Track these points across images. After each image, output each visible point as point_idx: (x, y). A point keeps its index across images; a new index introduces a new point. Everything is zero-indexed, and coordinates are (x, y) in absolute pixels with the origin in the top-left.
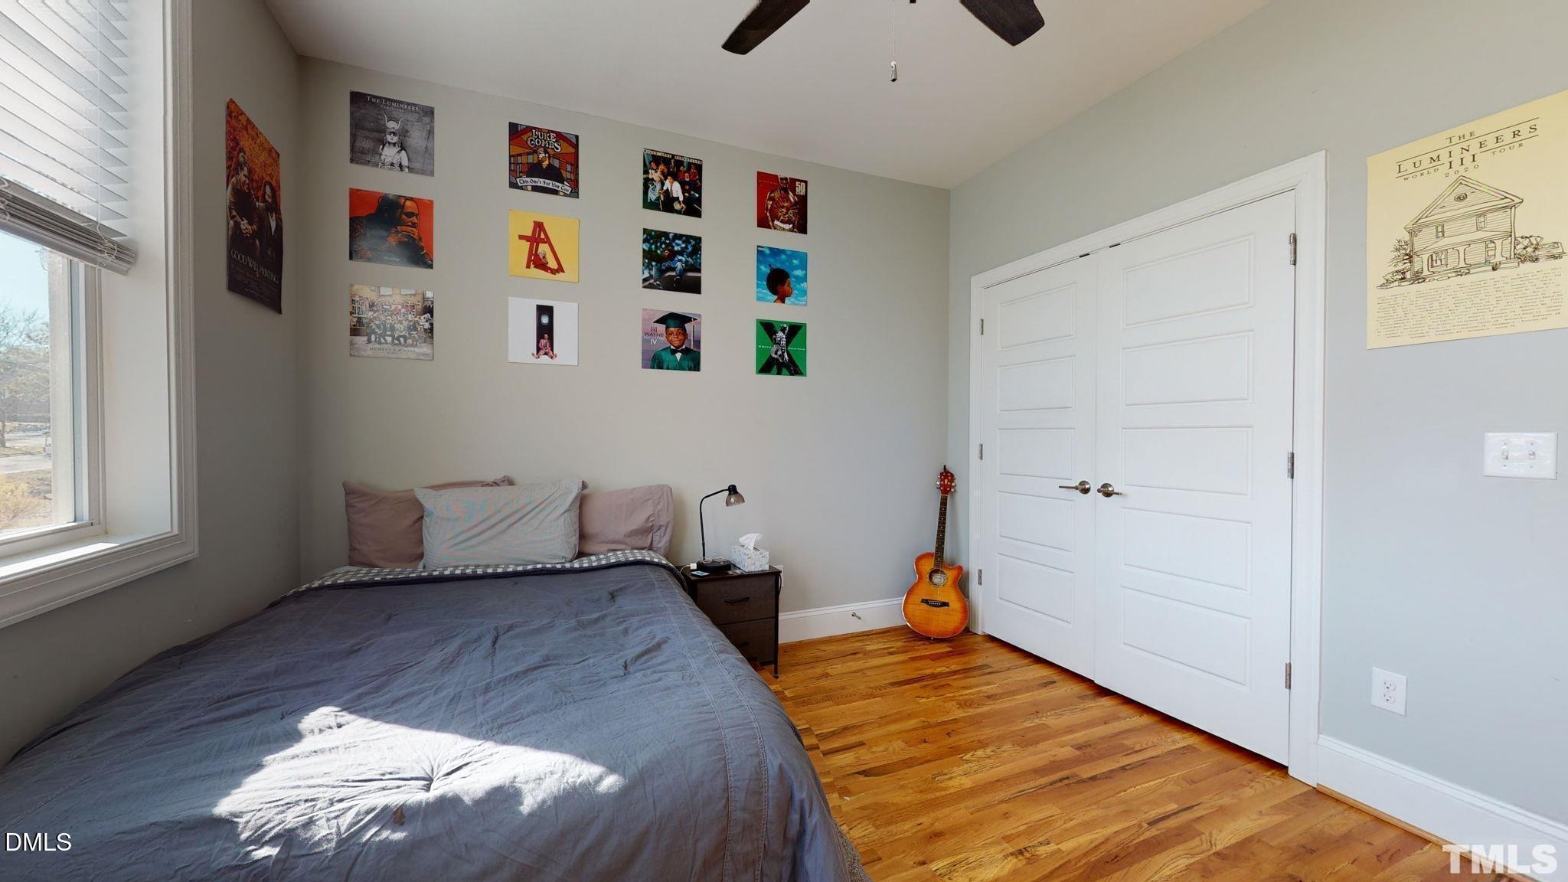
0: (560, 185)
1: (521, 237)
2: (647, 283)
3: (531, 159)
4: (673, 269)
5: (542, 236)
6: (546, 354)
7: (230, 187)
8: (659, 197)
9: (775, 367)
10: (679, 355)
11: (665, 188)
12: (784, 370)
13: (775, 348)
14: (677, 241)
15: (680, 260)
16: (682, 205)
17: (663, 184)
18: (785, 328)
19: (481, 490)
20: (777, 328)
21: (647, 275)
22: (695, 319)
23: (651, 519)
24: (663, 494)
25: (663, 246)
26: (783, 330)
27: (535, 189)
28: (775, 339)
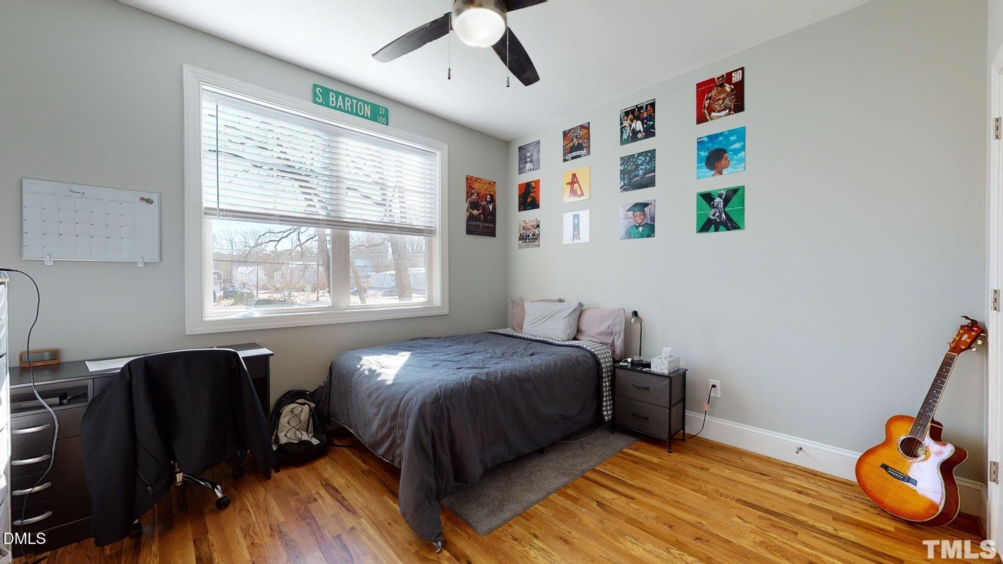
0: (582, 151)
1: (567, 184)
2: (623, 188)
3: (571, 145)
4: (638, 176)
5: (575, 180)
6: (577, 238)
7: (467, 202)
8: (629, 135)
9: (713, 226)
10: (641, 229)
11: (632, 128)
12: (722, 227)
13: (713, 211)
14: (640, 158)
15: (642, 169)
16: (643, 133)
17: (631, 126)
18: (722, 194)
19: (549, 303)
20: (715, 195)
21: (622, 184)
22: (651, 204)
23: (611, 328)
24: (620, 313)
25: (632, 164)
26: (720, 196)
27: (573, 158)
28: (713, 205)
